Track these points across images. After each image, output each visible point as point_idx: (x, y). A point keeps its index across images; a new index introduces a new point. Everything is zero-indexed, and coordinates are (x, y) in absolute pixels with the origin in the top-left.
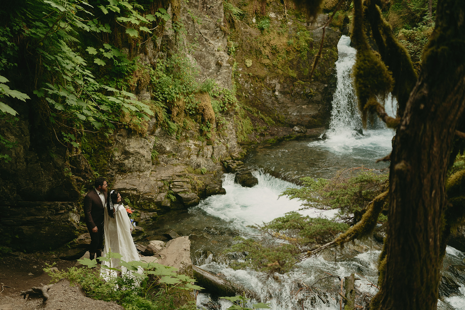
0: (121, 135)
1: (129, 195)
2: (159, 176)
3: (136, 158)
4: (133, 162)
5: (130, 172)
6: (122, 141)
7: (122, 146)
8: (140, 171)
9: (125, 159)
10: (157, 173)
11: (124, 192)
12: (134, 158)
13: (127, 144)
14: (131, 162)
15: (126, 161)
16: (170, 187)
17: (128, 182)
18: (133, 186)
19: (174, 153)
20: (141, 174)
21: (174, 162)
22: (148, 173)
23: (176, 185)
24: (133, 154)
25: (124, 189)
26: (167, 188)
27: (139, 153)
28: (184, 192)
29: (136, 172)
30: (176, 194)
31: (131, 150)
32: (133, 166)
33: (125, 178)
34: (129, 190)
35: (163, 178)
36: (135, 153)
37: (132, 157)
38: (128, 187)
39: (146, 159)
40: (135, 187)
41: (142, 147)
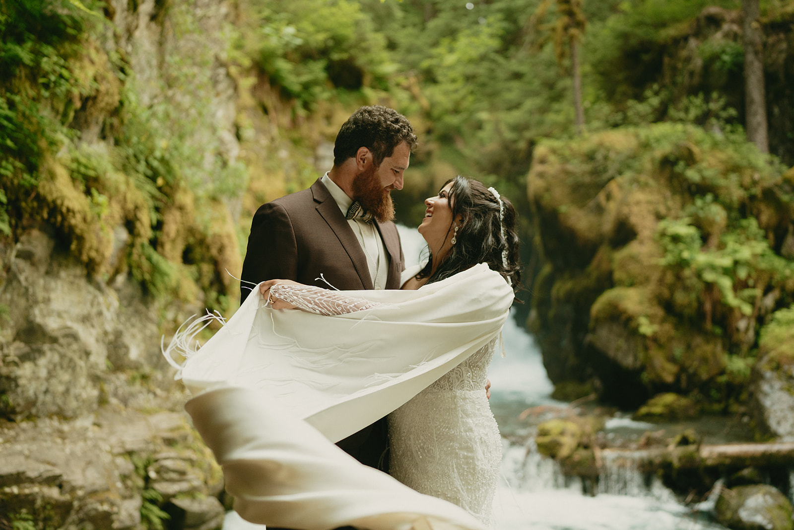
0: (26, 256)
1: (33, 502)
2: (113, 440)
3: (62, 356)
4: (51, 375)
5: (29, 417)
6: (26, 279)
7: (22, 302)
8: (62, 415)
9: (24, 358)
11: (15, 490)
12: (56, 358)
13: (40, 295)
14: (43, 373)
15: (25, 371)
16: (147, 479)
17: (26, 452)
18: (49, 467)
19: (147, 369)
20: (66, 427)
21: (144, 400)
22: (85, 422)
23: (168, 470)
24: (54, 340)
25: (18, 478)
26: (140, 483)
27: (74, 337)
28: (191, 493)
29: (50, 416)
30: (167, 504)
31: (52, 324)
32: (46, 392)
33: (15, 440)
34: (32, 481)
35: (129, 446)
36: (66, 336)
37: (49, 354)
38: (33, 470)
39: (92, 367)
40: (57, 471)
41: (85, 319)
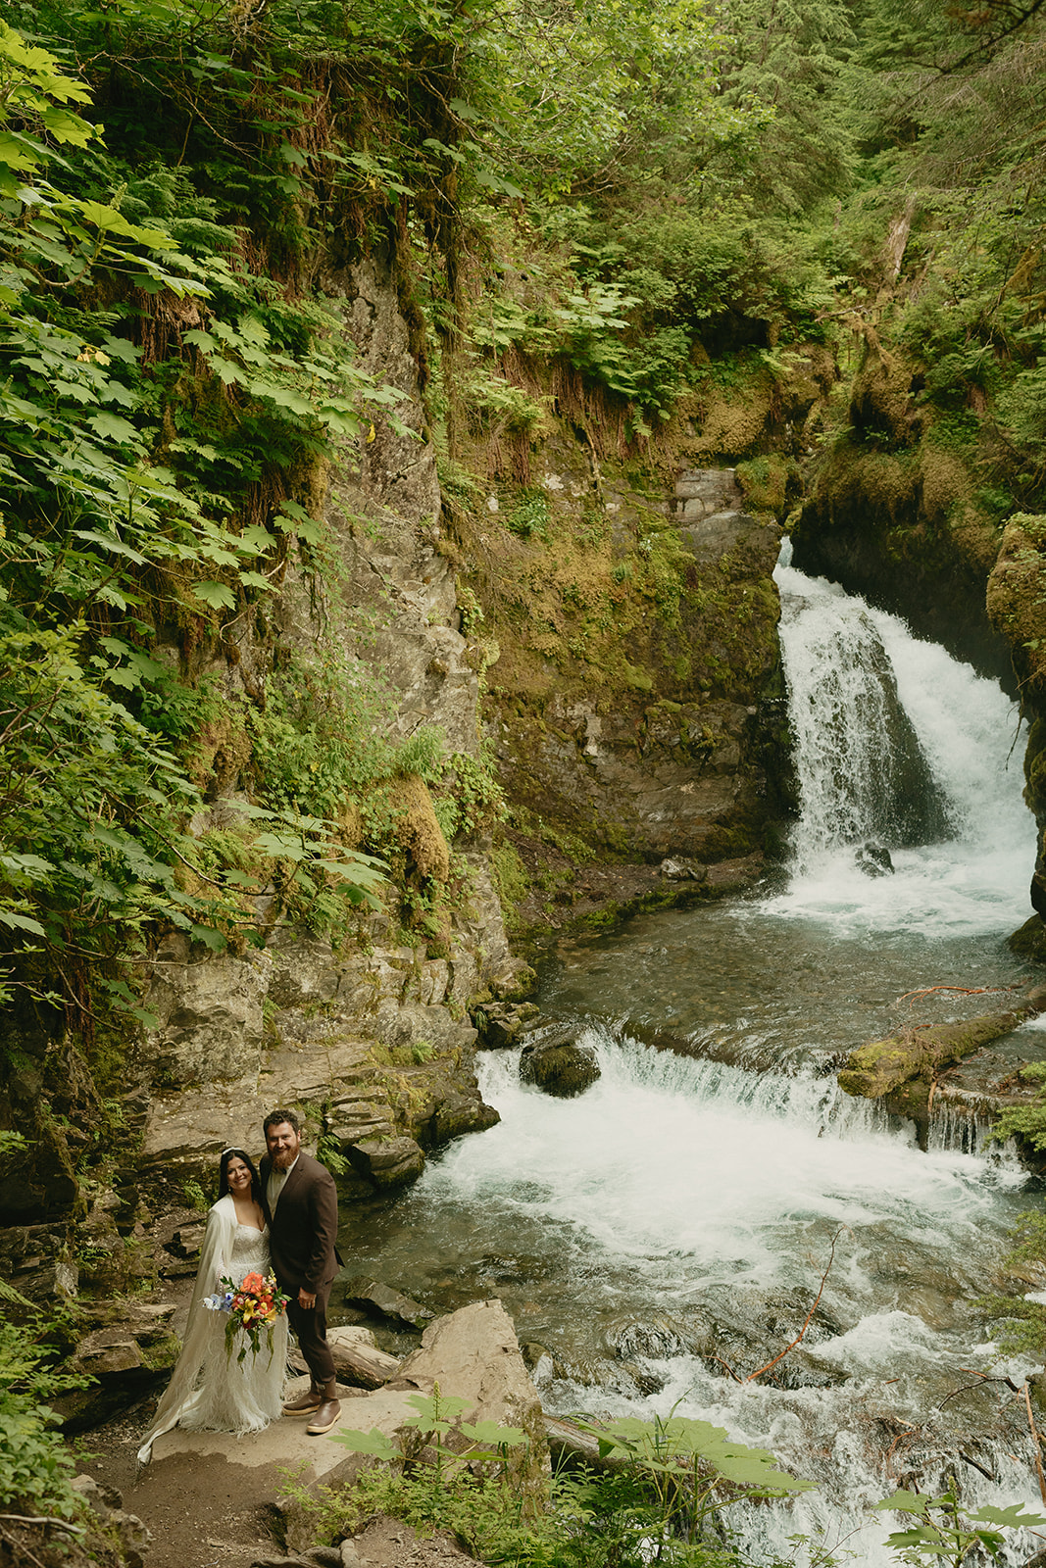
0: (169, 957)
1: (200, 1168)
2: (285, 1087)
3: (215, 1031)
4: (206, 1049)
5: (193, 1084)
6: (170, 976)
7: (170, 996)
8: (225, 1077)
9: (179, 1039)
10: (278, 1076)
11: (182, 1160)
12: (210, 1034)
13: (186, 985)
14: (199, 1048)
15: (183, 1048)
16: (325, 1124)
17: (191, 1122)
18: (211, 1137)
19: (326, 999)
20: (230, 1089)
21: (326, 1030)
22: (250, 1080)
23: (347, 1115)
24: (205, 1020)
25: (184, 1150)
26: (317, 1128)
27: (226, 1014)
28: (376, 1136)
29: (214, 1082)
30: (348, 1149)
31: (201, 1007)
32: (205, 1062)
33: (180, 1110)
34: (197, 1150)
35: (301, 1095)
36: (216, 1014)
37: (202, 1032)
38: (196, 1140)
39: (247, 1032)
40: (219, 1139)
41: (236, 992)
